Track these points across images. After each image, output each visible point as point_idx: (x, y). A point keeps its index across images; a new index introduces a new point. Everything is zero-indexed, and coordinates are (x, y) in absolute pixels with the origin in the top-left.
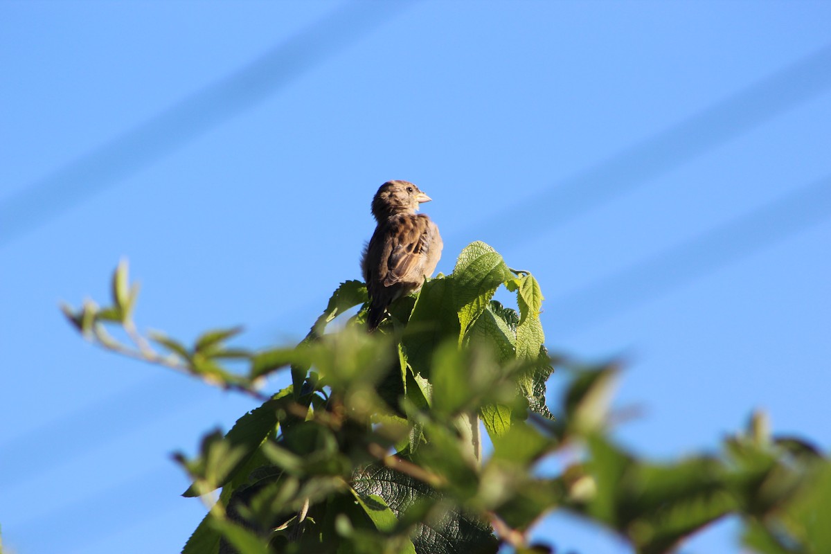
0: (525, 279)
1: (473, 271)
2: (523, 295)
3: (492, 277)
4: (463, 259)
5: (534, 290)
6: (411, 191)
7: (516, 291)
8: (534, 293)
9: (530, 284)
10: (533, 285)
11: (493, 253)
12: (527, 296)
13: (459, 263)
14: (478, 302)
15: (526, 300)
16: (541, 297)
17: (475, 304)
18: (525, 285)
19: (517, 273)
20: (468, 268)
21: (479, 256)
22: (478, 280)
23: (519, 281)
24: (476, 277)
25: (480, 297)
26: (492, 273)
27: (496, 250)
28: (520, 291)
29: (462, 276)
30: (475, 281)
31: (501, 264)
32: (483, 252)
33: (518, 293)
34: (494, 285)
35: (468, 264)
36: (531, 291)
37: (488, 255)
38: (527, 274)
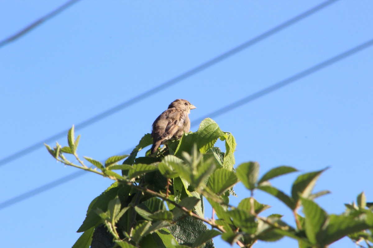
0: (229, 136)
1: (206, 131)
2: (228, 143)
3: (215, 134)
4: (202, 126)
5: (232, 140)
6: (187, 104)
7: (225, 140)
8: (233, 142)
9: (231, 138)
10: (232, 138)
11: (215, 123)
12: (230, 143)
13: (200, 127)
14: (209, 145)
15: (229, 145)
16: (235, 144)
17: (207, 145)
18: (229, 138)
19: (225, 133)
20: (204, 130)
21: (209, 124)
22: (209, 135)
23: (226, 136)
24: (208, 133)
25: (210, 143)
26: (215, 132)
27: (216, 122)
28: (227, 140)
29: (202, 133)
30: (207, 135)
31: (218, 128)
32: (210, 123)
33: (226, 141)
34: (216, 138)
35: (204, 128)
36: (231, 141)
37: (213, 124)
38: (229, 133)
